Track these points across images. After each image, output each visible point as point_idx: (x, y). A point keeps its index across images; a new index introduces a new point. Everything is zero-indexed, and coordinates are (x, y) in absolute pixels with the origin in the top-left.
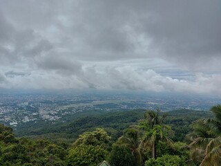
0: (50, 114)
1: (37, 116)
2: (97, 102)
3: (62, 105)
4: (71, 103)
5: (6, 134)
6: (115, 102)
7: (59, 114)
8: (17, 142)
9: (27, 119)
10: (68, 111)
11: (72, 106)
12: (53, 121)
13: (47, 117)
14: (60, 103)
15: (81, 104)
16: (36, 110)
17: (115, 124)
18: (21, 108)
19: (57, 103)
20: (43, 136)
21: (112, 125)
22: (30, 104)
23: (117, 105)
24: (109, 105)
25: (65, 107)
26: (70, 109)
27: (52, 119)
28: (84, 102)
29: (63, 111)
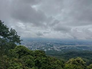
0: (57, 48)
1: (53, 48)
2: (78, 45)
3: (62, 45)
4: (66, 44)
5: (43, 54)
6: (88, 46)
7: (61, 49)
8: (47, 57)
9: (49, 49)
10: (64, 48)
11: (66, 46)
12: (59, 51)
13: (56, 49)
14: (61, 44)
15: (70, 46)
16: (52, 46)
17: (88, 57)
18: (48, 45)
19: (60, 44)
20: (55, 56)
21: (86, 57)
22: (50, 43)
23: (89, 47)
24: (84, 47)
25: (63, 46)
26: (65, 47)
27: (58, 50)
28: (71, 45)
29: (62, 48)
